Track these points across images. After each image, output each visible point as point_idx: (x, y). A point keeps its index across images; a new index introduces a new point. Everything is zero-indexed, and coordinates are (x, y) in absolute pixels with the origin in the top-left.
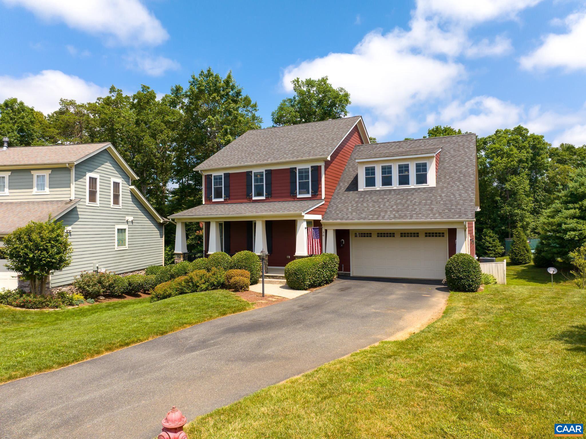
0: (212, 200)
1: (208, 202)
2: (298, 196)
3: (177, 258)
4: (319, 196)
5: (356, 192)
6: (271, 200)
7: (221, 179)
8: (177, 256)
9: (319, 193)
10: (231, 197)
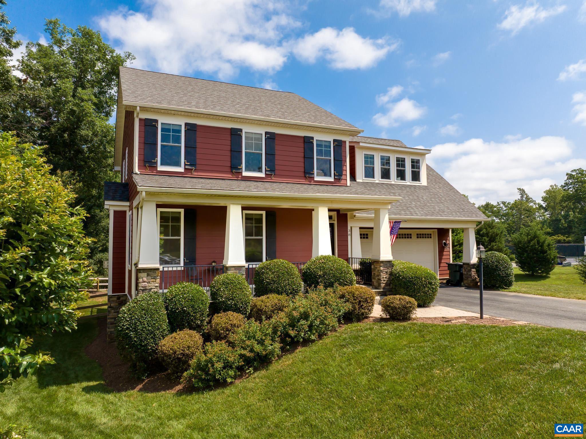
0: (157, 167)
1: (148, 171)
2: (317, 179)
3: (145, 279)
4: (343, 182)
5: (355, 182)
6: (274, 179)
7: (179, 131)
8: (145, 274)
9: (343, 177)
10: (198, 167)
